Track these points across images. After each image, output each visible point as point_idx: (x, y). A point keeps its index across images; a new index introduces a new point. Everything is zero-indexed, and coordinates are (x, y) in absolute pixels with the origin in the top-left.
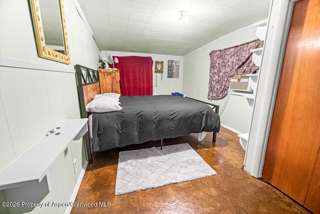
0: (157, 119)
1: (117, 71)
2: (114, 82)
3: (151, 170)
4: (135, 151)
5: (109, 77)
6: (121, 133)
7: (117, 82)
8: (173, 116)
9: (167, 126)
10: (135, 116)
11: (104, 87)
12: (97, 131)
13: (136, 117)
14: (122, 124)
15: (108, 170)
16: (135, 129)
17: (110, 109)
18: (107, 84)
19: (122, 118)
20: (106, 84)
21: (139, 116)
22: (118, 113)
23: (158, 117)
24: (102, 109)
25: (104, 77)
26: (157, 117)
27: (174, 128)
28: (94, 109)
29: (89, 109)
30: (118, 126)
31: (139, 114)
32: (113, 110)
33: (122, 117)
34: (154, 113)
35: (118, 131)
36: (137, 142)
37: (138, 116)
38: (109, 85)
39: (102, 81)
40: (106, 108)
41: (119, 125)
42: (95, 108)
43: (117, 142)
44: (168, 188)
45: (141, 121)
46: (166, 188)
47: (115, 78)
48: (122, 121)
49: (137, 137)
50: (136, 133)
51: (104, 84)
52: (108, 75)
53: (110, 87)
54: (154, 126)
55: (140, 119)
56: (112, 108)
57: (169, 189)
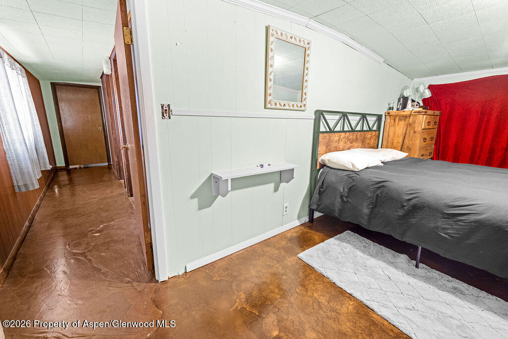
0: (411, 203)
1: (419, 113)
2: (410, 132)
3: (358, 270)
4: (368, 241)
5: (402, 123)
6: (344, 201)
7: (415, 132)
8: (457, 210)
9: (432, 225)
10: (373, 185)
11: (390, 140)
12: (320, 188)
13: (372, 187)
14: (350, 189)
15: (316, 237)
16: (365, 204)
17: (344, 166)
18: (396, 134)
19: (353, 182)
20: (394, 135)
21: (379, 187)
22: (352, 174)
23: (416, 199)
24: (335, 163)
25: (393, 123)
26: (413, 199)
27: (449, 236)
28: (327, 161)
29: (323, 161)
30: (344, 189)
31: (381, 185)
32: (347, 167)
33: (353, 180)
34: (412, 190)
35: (342, 197)
36: (364, 223)
37: (379, 185)
38: (398, 136)
39: (388, 131)
40: (339, 163)
41: (346, 190)
42: (329, 160)
43: (337, 210)
44: (351, 300)
45: (380, 196)
46: (348, 297)
47: (414, 126)
48: (351, 185)
49: (366, 217)
50: (366, 211)
51: (391, 134)
52: (401, 120)
53: (401, 140)
54: (401, 213)
55: (379, 192)
56: (346, 166)
57: (351, 303)
